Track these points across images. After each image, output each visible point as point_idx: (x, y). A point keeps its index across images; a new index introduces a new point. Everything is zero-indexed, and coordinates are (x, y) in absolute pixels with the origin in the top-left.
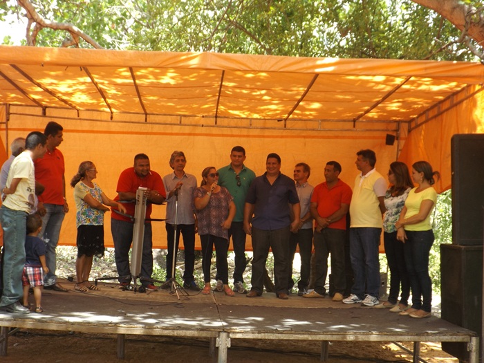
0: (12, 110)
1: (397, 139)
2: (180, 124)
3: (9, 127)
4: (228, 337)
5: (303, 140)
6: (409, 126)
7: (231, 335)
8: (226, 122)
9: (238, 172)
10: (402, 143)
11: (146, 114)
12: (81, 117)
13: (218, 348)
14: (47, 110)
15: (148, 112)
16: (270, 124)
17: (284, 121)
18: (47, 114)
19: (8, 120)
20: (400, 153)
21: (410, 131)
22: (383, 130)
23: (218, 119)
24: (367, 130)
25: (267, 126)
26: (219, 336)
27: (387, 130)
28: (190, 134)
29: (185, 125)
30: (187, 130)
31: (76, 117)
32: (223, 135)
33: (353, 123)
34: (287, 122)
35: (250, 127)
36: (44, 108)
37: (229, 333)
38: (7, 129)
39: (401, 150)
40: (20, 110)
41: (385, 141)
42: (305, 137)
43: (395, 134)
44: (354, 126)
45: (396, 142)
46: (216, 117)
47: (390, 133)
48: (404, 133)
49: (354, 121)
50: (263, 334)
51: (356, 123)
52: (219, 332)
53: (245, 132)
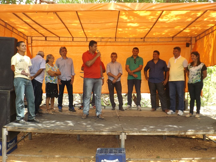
0: (33, 38)
1: (191, 44)
2: (101, 41)
3: (32, 45)
4: (125, 134)
5: (152, 46)
6: (196, 39)
7: (126, 134)
8: (119, 40)
9: (135, 58)
10: (193, 46)
11: (87, 38)
12: (61, 40)
13: (121, 140)
14: (47, 38)
15: (87, 37)
16: (137, 40)
17: (143, 39)
18: (47, 40)
19: (32, 43)
20: (192, 50)
21: (196, 41)
22: (185, 41)
23: (116, 39)
24: (178, 41)
25: (137, 41)
26: (121, 134)
27: (186, 41)
28: (104, 45)
29: (103, 42)
30: (103, 44)
31: (59, 40)
32: (118, 45)
33: (172, 38)
34: (145, 39)
35: (129, 42)
36: (46, 37)
37: (125, 133)
38: (32, 46)
39: (192, 49)
40: (36, 38)
41: (185, 45)
42: (152, 45)
43: (190, 43)
44: (173, 40)
45: (190, 46)
46: (115, 38)
47: (188, 42)
48: (193, 42)
49: (173, 37)
50: (141, 133)
51: (174, 38)
52: (121, 132)
53: (127, 44)
